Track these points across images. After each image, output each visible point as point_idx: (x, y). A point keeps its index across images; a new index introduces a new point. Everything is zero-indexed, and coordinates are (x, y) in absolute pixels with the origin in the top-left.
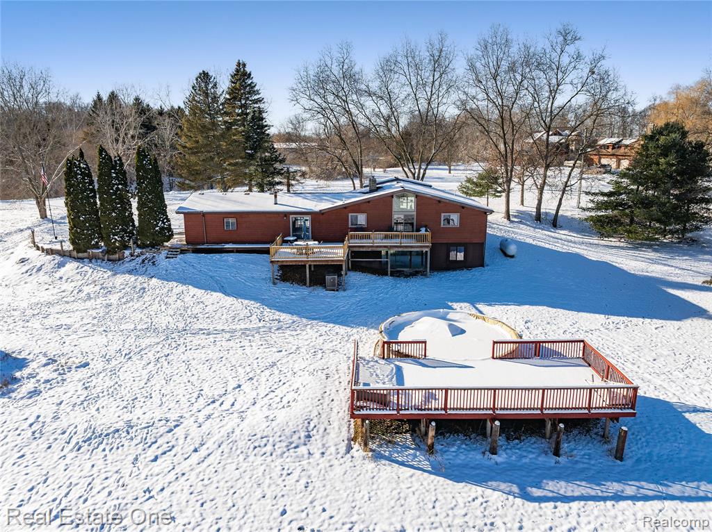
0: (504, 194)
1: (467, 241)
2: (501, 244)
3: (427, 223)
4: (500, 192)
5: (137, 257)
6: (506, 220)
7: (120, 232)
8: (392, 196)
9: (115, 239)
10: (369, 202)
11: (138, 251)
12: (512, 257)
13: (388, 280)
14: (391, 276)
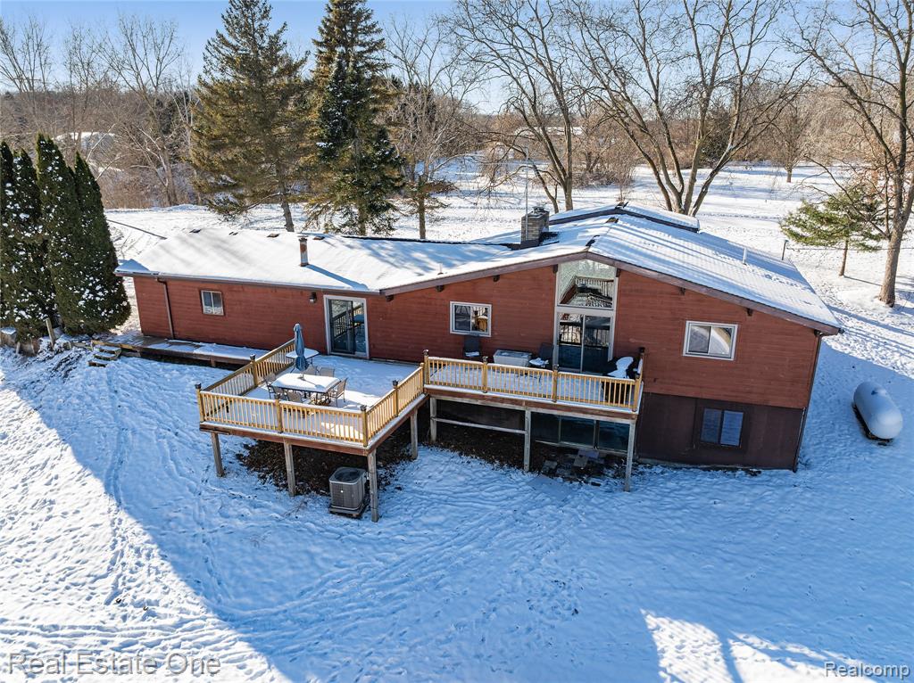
0: (885, 244)
1: (754, 398)
2: (857, 394)
3: (643, 343)
4: (877, 238)
5: (58, 353)
6: (883, 304)
7: (29, 303)
8: (555, 268)
9: (21, 316)
10: (497, 278)
11: (62, 341)
12: (885, 442)
13: (521, 479)
14: (531, 470)
